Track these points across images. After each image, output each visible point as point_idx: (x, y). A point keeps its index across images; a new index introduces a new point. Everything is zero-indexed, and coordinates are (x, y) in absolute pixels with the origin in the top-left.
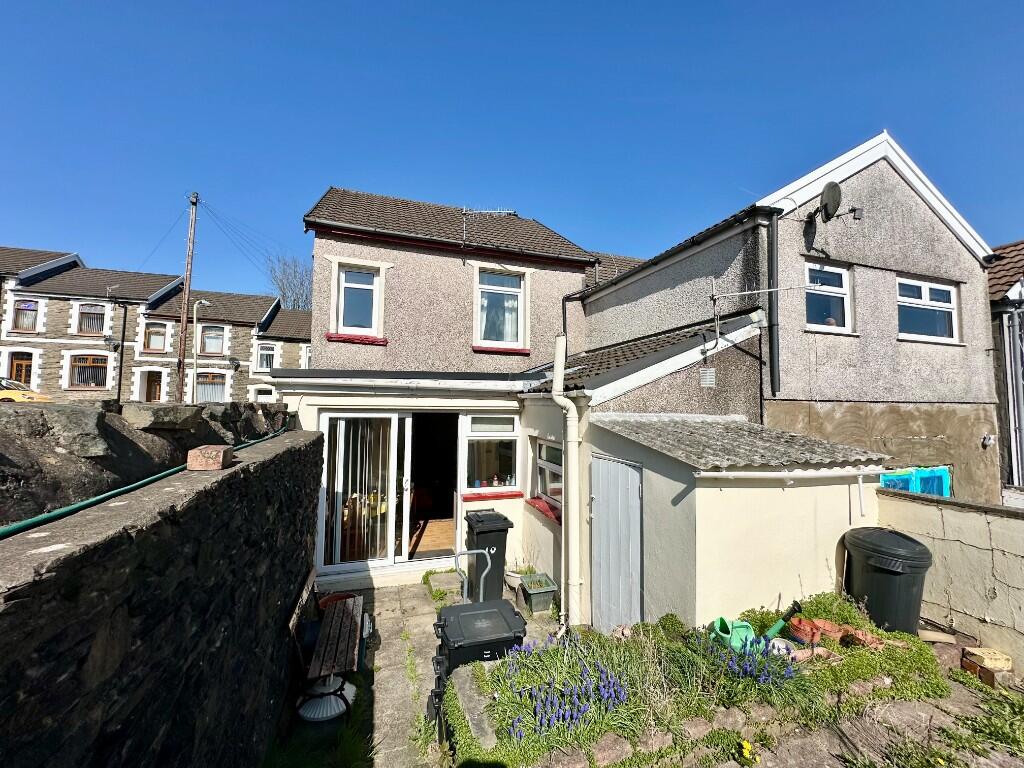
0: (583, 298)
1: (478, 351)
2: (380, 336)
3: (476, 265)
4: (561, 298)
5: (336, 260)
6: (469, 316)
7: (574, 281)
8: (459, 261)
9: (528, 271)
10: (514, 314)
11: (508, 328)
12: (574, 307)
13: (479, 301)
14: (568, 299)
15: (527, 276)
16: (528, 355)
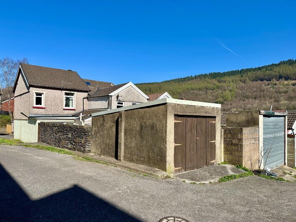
0: (87, 98)
1: (64, 109)
2: (44, 107)
3: (64, 92)
4: (83, 98)
5: (34, 92)
6: (63, 102)
7: (85, 95)
8: (60, 91)
9: (75, 93)
10: (72, 101)
11: (71, 104)
12: (85, 100)
13: (64, 99)
14: (84, 98)
15: (75, 94)
16: (75, 110)
